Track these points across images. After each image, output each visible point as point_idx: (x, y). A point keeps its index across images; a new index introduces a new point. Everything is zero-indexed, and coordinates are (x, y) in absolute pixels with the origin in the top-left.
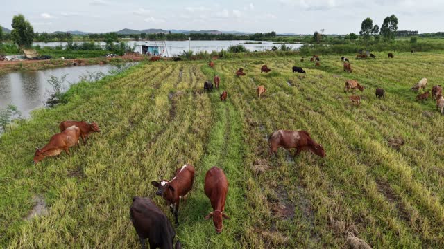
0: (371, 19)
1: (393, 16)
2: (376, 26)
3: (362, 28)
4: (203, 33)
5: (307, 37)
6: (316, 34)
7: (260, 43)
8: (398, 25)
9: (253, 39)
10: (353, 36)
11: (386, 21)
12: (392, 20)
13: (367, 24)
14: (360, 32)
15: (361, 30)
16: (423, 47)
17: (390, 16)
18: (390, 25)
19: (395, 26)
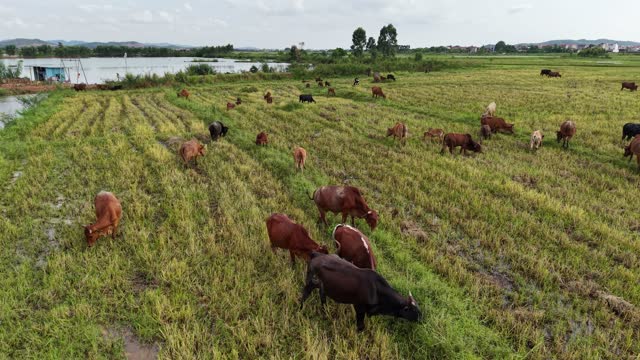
0: (364, 29)
1: (390, 26)
2: (371, 39)
3: (354, 40)
4: (118, 46)
5: (281, 53)
6: (294, 48)
7: (216, 61)
8: (397, 38)
9: (201, 56)
10: (340, 52)
11: (384, 31)
12: (389, 31)
13: (359, 35)
14: (352, 47)
15: (352, 44)
16: (434, 67)
17: (387, 26)
18: (388, 38)
19: (394, 39)
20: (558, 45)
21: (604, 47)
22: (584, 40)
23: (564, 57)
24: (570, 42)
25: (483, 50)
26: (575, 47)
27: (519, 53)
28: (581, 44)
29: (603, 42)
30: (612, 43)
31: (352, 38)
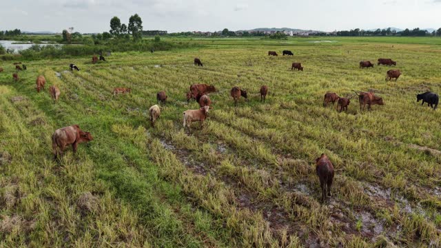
1: (136, 16)
2: (124, 25)
3: (111, 26)
5: (57, 36)
6: (65, 33)
8: (142, 25)
10: (105, 34)
11: (131, 20)
12: (135, 19)
13: (115, 22)
14: (111, 31)
15: (110, 29)
17: (133, 15)
18: (135, 25)
19: (140, 26)
20: (260, 31)
21: (285, 32)
22: (274, 28)
23: (262, 39)
24: (267, 30)
25: (215, 35)
26: (269, 33)
27: (237, 36)
28: (273, 31)
29: (284, 30)
30: (289, 30)
31: (110, 24)
